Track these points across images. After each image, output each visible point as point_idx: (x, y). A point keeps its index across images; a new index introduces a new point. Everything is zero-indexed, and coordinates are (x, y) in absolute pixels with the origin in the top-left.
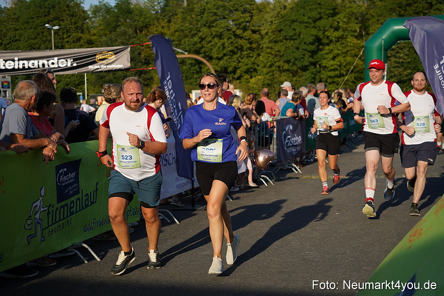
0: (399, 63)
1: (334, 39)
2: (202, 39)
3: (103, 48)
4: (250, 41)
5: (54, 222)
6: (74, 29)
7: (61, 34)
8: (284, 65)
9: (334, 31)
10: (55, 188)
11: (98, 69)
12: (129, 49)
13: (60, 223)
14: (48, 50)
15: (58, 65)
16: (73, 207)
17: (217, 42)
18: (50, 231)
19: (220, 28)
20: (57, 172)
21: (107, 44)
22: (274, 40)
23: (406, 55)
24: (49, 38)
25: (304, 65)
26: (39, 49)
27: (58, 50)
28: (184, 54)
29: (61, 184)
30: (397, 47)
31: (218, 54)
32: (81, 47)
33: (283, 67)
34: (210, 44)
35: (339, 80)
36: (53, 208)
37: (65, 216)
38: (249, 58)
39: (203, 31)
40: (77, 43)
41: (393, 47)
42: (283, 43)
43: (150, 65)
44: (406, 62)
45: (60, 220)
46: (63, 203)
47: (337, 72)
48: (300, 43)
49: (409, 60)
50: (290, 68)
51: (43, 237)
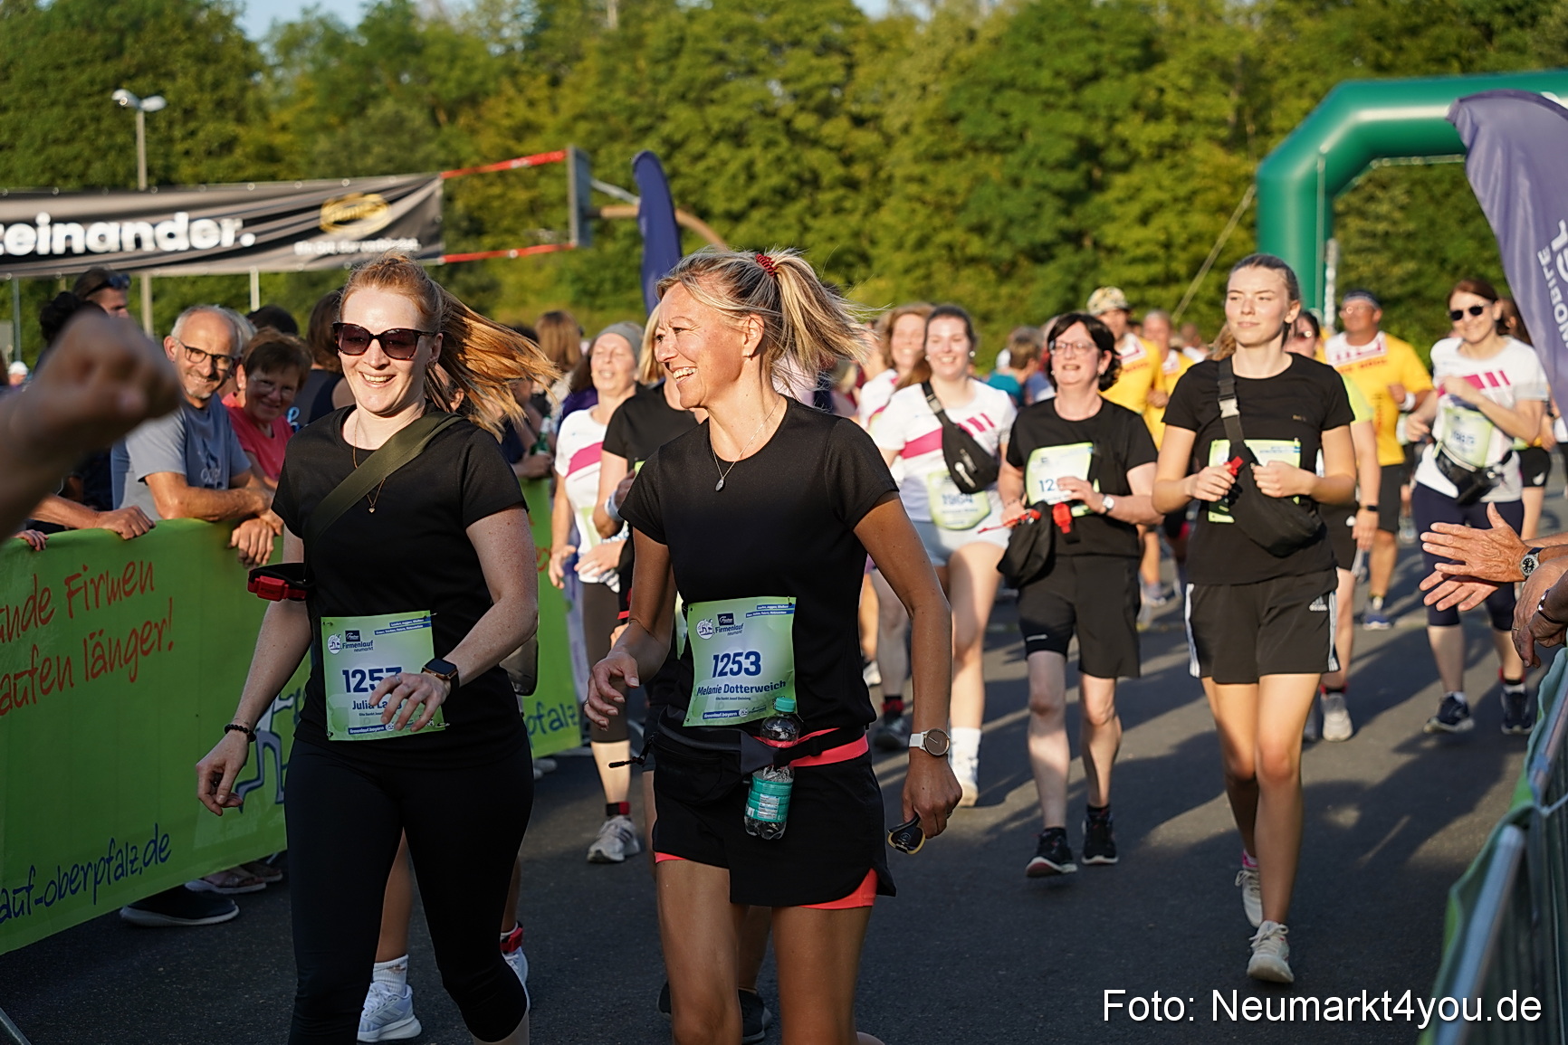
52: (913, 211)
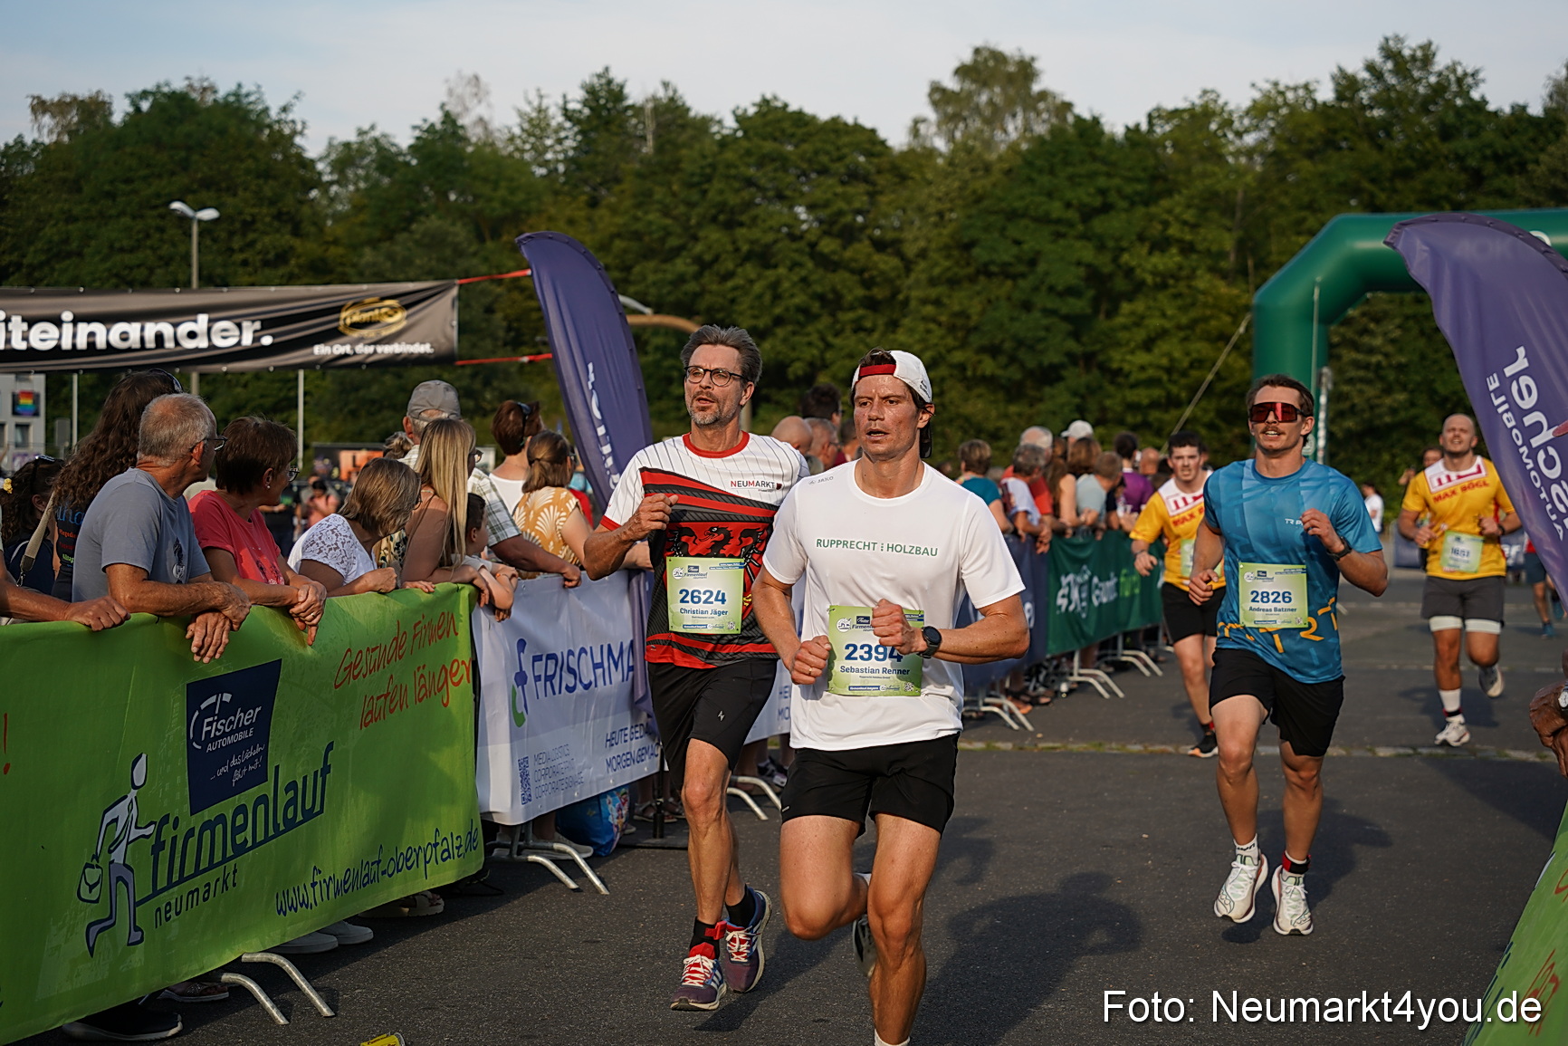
0: (1367, 367)
1: (1149, 279)
2: (703, 265)
3: (365, 287)
4: (866, 275)
5: (175, 878)
6: (268, 219)
7: (223, 235)
8: (980, 362)
9: (1150, 253)
10: (183, 762)
11: (346, 355)
12: (455, 292)
13: (198, 882)
14: (178, 290)
15: (210, 339)
16: (244, 827)
17: (753, 276)
18: (159, 910)
19: (765, 232)
20: (192, 704)
21: (375, 274)
22: (949, 274)
23: (1393, 341)
24: (182, 249)
25: (1046, 362)
26: (145, 286)
27: (212, 288)
28: (641, 313)
29: (205, 746)
30: (1364, 314)
31: (755, 317)
32: (290, 280)
33: (975, 369)
34: (730, 284)
35: (1167, 417)
36: (175, 828)
37: (218, 857)
38: (862, 335)
39: (706, 237)
40: (277, 266)
41: (1351, 312)
42: (978, 288)
43: (525, 349)
44: (1390, 366)
45: (197, 872)
46: (209, 814)
47: (1157, 393)
48: (1036, 289)
49: (1403, 360)
50: (999, 372)
51: (137, 929)
52: (928, 331)
